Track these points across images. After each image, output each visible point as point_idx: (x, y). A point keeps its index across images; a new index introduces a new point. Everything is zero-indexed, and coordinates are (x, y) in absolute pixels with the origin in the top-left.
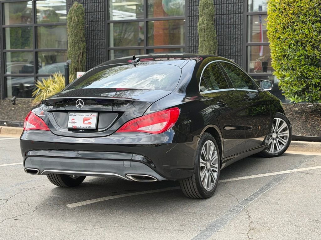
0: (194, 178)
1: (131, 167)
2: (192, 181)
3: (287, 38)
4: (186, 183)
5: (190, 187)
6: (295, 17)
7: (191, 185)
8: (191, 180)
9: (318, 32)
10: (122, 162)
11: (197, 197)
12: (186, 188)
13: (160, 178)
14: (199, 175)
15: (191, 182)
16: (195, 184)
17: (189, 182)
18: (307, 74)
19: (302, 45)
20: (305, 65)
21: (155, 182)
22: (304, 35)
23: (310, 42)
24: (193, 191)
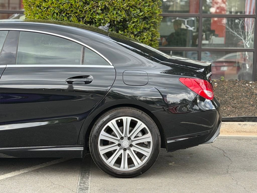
3: (49, 7)
9: (83, 2)
19: (66, 16)
22: (70, 5)
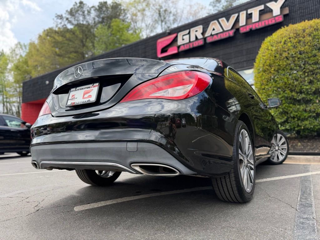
0: (232, 175)
1: (137, 151)
2: (230, 179)
4: (221, 181)
5: (227, 186)
6: (276, 73)
7: (229, 184)
8: (228, 177)
10: (125, 144)
11: (236, 201)
12: (221, 188)
13: (185, 170)
14: (239, 170)
15: (228, 180)
16: (234, 183)
17: (225, 181)
18: (287, 110)
20: (285, 103)
21: (177, 176)
23: (289, 87)
24: (231, 193)
